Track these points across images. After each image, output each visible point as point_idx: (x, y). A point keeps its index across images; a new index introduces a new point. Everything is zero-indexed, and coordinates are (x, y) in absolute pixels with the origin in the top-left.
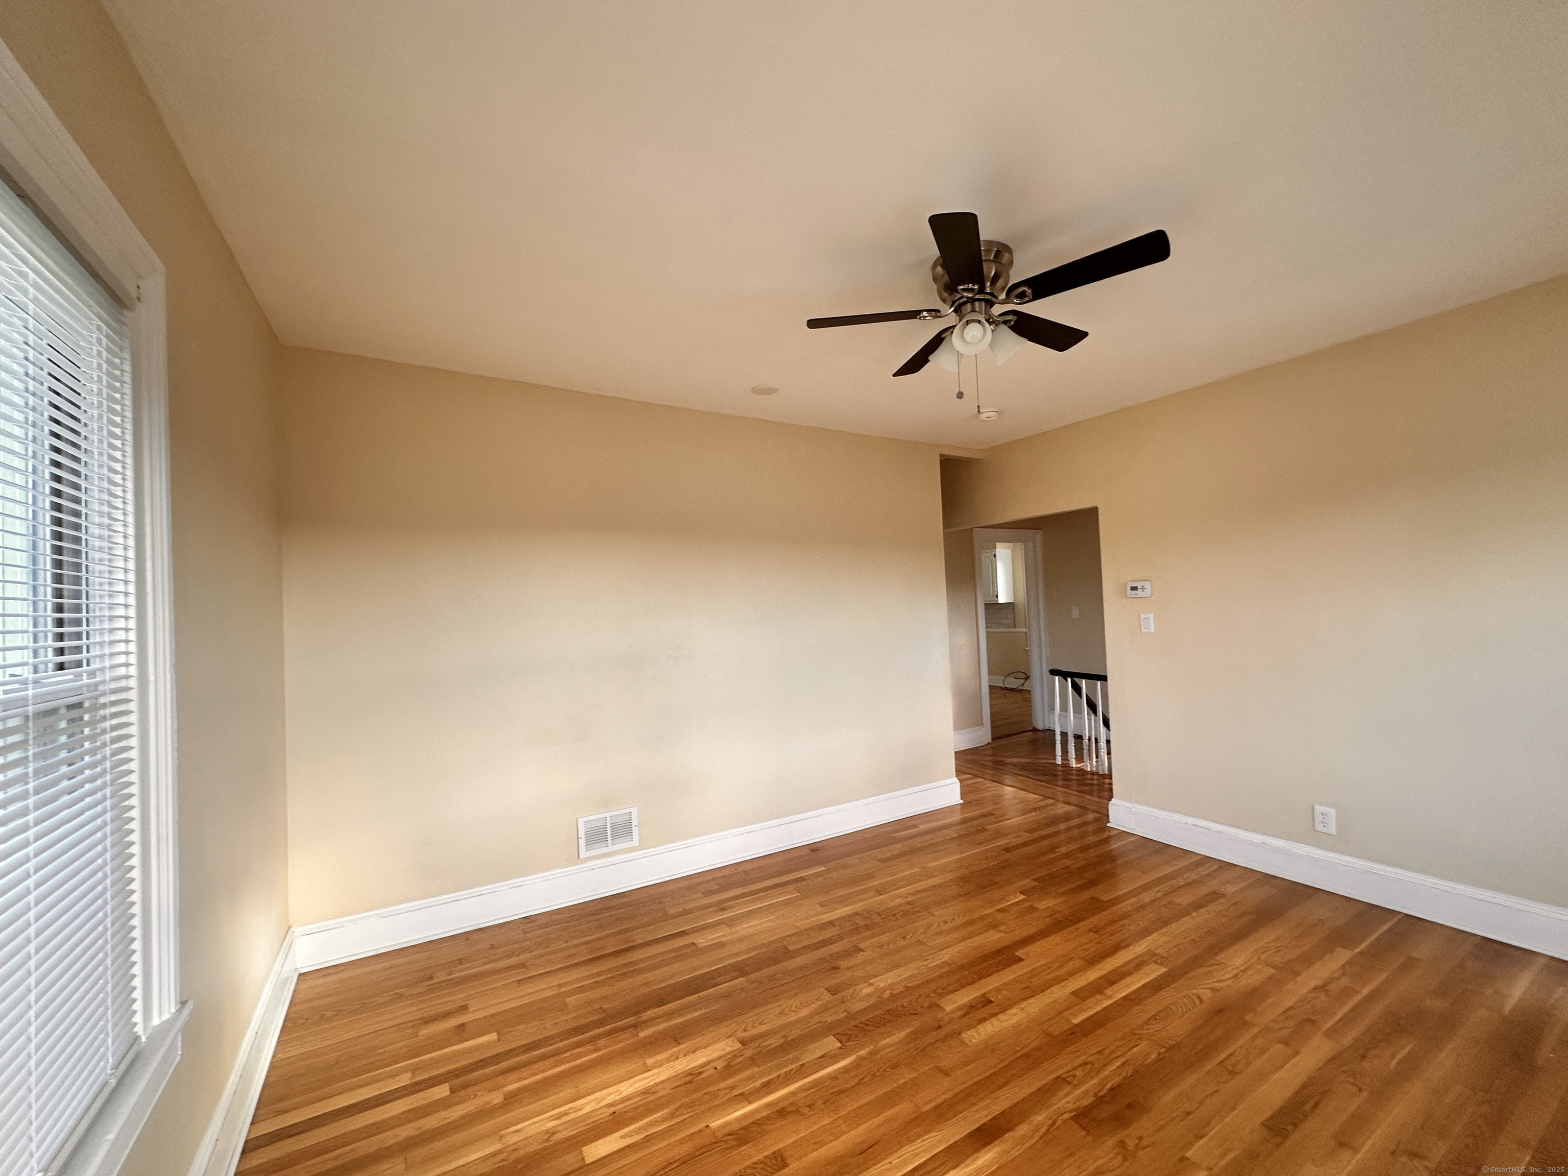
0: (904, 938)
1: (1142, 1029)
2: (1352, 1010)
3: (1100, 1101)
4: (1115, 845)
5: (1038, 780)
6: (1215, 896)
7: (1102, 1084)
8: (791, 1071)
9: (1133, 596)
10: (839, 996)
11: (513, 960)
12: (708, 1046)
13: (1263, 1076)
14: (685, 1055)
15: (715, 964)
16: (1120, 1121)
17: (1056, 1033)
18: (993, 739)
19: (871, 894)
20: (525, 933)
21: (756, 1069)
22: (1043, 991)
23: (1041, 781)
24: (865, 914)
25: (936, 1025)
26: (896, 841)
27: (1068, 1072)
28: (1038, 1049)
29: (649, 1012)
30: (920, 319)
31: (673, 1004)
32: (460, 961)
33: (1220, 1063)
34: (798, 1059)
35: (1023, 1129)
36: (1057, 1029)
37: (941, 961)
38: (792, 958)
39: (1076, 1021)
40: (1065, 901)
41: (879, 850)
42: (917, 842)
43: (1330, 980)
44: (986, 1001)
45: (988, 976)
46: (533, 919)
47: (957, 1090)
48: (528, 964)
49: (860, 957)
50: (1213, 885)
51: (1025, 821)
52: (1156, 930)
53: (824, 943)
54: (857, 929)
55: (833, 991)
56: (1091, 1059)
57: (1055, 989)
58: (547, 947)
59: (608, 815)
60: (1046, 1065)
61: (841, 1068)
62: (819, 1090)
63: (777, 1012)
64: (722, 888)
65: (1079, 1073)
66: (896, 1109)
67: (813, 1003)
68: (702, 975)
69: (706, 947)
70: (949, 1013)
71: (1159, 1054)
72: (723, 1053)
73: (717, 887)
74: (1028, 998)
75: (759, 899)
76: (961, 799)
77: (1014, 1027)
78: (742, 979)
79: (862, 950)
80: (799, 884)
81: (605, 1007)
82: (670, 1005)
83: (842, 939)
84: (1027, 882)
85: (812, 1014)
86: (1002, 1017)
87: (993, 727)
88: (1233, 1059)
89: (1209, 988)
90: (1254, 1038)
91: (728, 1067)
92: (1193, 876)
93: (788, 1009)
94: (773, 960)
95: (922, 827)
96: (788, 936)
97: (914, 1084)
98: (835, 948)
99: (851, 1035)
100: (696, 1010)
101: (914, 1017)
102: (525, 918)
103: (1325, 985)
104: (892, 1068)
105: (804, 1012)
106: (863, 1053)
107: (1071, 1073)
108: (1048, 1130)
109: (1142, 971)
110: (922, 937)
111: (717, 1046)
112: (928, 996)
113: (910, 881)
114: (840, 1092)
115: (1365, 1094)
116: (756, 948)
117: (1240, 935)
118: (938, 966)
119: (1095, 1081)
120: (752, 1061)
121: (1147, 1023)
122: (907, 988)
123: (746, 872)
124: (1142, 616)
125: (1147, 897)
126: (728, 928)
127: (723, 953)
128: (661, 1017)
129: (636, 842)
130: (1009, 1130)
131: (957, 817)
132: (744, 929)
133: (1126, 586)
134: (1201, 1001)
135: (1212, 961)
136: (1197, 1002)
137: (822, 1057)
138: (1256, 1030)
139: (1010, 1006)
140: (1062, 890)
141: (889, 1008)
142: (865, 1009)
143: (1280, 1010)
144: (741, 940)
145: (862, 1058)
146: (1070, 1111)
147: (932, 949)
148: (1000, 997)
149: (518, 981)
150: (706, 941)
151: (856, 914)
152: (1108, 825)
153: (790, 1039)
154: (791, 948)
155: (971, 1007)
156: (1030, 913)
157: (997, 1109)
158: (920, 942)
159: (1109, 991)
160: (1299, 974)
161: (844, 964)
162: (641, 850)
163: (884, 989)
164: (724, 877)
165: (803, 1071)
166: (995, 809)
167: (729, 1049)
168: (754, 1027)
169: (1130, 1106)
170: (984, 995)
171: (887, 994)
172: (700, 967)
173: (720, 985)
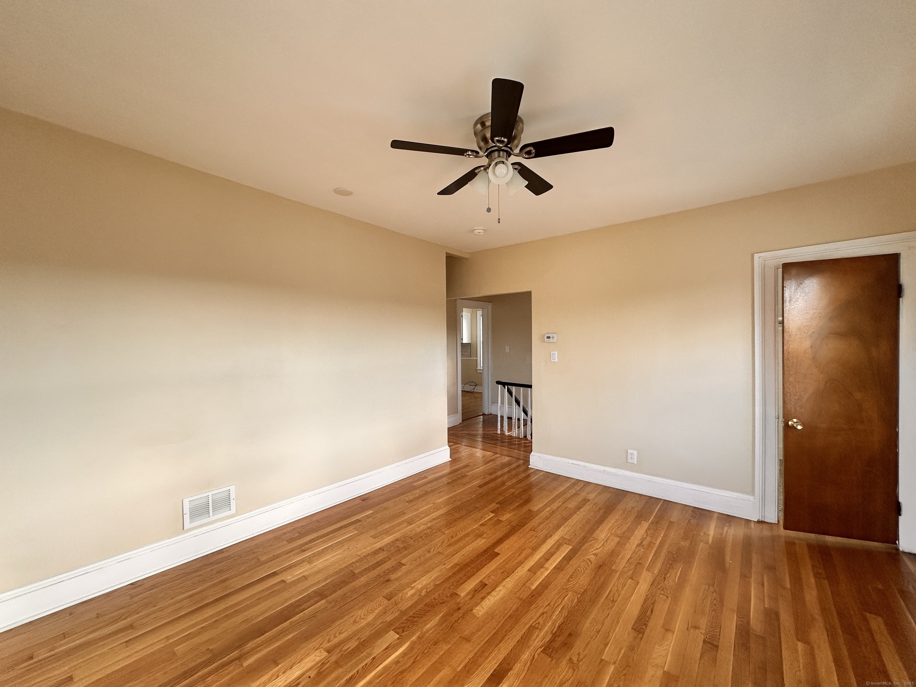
0: (429, 552)
1: (567, 585)
2: (655, 554)
3: (555, 636)
4: (533, 479)
5: (490, 443)
6: (585, 501)
7: (554, 624)
8: (366, 664)
9: (548, 342)
10: (393, 600)
11: (121, 624)
12: (301, 660)
13: (627, 599)
14: (284, 672)
15: (301, 594)
16: (567, 645)
17: (524, 598)
18: (463, 421)
19: (404, 525)
20: (131, 598)
21: (340, 670)
22: (513, 572)
23: (491, 444)
24: (403, 539)
25: (456, 608)
26: (416, 488)
27: (535, 621)
28: (517, 609)
29: (250, 644)
30: (466, 156)
31: (270, 632)
32: (64, 636)
33: (606, 597)
34: (370, 654)
35: (517, 667)
36: (525, 595)
37: (454, 563)
38: (358, 578)
39: (533, 588)
40: (514, 515)
41: (406, 495)
42: (428, 488)
43: (643, 539)
44: (483, 585)
45: (482, 568)
46: (139, 584)
47: (476, 650)
48: (134, 625)
49: (404, 569)
50: (583, 495)
51: (487, 468)
52: (563, 524)
53: (379, 564)
54: (399, 551)
55: (389, 597)
56: (545, 610)
57: (519, 569)
58: (154, 606)
59: (210, 494)
60: (523, 620)
61: (400, 654)
62: (387, 674)
63: (352, 621)
64: (302, 535)
65: (541, 620)
66: (441, 674)
67: (376, 609)
68: (292, 605)
69: (293, 582)
70: (464, 598)
71: (578, 599)
72: (313, 663)
73: (297, 534)
74: (506, 578)
75: (330, 539)
76: (450, 458)
77: (502, 598)
78: (323, 601)
79: (404, 565)
80: (357, 525)
81: (211, 648)
82: (267, 634)
83: (390, 559)
84: (494, 506)
85: (375, 619)
86: (493, 593)
87: (463, 414)
88: (612, 593)
89: (593, 554)
90: (619, 578)
91: (319, 674)
92: (573, 491)
93: (359, 617)
94: (345, 583)
95: (430, 477)
96: (353, 563)
97: (449, 653)
98: (387, 566)
99: (404, 627)
100: (289, 634)
101: (443, 605)
102: (132, 584)
103: (642, 543)
104: (434, 645)
105: (370, 618)
106: (414, 638)
107: (537, 622)
108: (531, 664)
109: (561, 550)
110: (440, 550)
111: (307, 660)
112: (449, 588)
113: (427, 513)
114: (402, 672)
115: (669, 600)
116: (331, 576)
117: (600, 521)
118: (452, 567)
119: (550, 623)
120: (337, 664)
121: (568, 581)
122: (436, 586)
123: (318, 521)
124: (552, 353)
125: (555, 506)
126: (309, 564)
127: (307, 584)
128: (261, 645)
129: (233, 510)
130: (511, 669)
131: (447, 470)
132: (320, 563)
133: (544, 336)
134: (591, 563)
135: (591, 539)
136: (589, 563)
137: (386, 649)
138: (618, 573)
139: (497, 586)
140: (511, 508)
141: (427, 602)
142: (411, 606)
143: (626, 560)
144: (319, 571)
145: (414, 643)
146: (541, 647)
147: (448, 556)
148: (490, 580)
149: (126, 642)
150: (293, 577)
151: (397, 540)
152: (529, 466)
153: (362, 640)
154: (356, 571)
155: (476, 591)
156: (499, 524)
157: (501, 657)
158: (439, 553)
159: (546, 565)
160: (630, 539)
161: (393, 577)
162: (238, 516)
163: (422, 589)
164: (303, 526)
165: (375, 662)
166: (469, 463)
167: (318, 659)
168: (335, 637)
169: (570, 635)
170: (481, 581)
171: (423, 593)
172: (290, 598)
173: (306, 609)
